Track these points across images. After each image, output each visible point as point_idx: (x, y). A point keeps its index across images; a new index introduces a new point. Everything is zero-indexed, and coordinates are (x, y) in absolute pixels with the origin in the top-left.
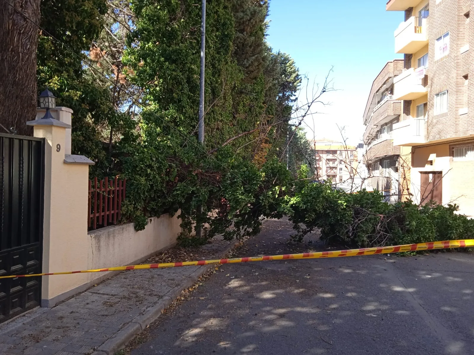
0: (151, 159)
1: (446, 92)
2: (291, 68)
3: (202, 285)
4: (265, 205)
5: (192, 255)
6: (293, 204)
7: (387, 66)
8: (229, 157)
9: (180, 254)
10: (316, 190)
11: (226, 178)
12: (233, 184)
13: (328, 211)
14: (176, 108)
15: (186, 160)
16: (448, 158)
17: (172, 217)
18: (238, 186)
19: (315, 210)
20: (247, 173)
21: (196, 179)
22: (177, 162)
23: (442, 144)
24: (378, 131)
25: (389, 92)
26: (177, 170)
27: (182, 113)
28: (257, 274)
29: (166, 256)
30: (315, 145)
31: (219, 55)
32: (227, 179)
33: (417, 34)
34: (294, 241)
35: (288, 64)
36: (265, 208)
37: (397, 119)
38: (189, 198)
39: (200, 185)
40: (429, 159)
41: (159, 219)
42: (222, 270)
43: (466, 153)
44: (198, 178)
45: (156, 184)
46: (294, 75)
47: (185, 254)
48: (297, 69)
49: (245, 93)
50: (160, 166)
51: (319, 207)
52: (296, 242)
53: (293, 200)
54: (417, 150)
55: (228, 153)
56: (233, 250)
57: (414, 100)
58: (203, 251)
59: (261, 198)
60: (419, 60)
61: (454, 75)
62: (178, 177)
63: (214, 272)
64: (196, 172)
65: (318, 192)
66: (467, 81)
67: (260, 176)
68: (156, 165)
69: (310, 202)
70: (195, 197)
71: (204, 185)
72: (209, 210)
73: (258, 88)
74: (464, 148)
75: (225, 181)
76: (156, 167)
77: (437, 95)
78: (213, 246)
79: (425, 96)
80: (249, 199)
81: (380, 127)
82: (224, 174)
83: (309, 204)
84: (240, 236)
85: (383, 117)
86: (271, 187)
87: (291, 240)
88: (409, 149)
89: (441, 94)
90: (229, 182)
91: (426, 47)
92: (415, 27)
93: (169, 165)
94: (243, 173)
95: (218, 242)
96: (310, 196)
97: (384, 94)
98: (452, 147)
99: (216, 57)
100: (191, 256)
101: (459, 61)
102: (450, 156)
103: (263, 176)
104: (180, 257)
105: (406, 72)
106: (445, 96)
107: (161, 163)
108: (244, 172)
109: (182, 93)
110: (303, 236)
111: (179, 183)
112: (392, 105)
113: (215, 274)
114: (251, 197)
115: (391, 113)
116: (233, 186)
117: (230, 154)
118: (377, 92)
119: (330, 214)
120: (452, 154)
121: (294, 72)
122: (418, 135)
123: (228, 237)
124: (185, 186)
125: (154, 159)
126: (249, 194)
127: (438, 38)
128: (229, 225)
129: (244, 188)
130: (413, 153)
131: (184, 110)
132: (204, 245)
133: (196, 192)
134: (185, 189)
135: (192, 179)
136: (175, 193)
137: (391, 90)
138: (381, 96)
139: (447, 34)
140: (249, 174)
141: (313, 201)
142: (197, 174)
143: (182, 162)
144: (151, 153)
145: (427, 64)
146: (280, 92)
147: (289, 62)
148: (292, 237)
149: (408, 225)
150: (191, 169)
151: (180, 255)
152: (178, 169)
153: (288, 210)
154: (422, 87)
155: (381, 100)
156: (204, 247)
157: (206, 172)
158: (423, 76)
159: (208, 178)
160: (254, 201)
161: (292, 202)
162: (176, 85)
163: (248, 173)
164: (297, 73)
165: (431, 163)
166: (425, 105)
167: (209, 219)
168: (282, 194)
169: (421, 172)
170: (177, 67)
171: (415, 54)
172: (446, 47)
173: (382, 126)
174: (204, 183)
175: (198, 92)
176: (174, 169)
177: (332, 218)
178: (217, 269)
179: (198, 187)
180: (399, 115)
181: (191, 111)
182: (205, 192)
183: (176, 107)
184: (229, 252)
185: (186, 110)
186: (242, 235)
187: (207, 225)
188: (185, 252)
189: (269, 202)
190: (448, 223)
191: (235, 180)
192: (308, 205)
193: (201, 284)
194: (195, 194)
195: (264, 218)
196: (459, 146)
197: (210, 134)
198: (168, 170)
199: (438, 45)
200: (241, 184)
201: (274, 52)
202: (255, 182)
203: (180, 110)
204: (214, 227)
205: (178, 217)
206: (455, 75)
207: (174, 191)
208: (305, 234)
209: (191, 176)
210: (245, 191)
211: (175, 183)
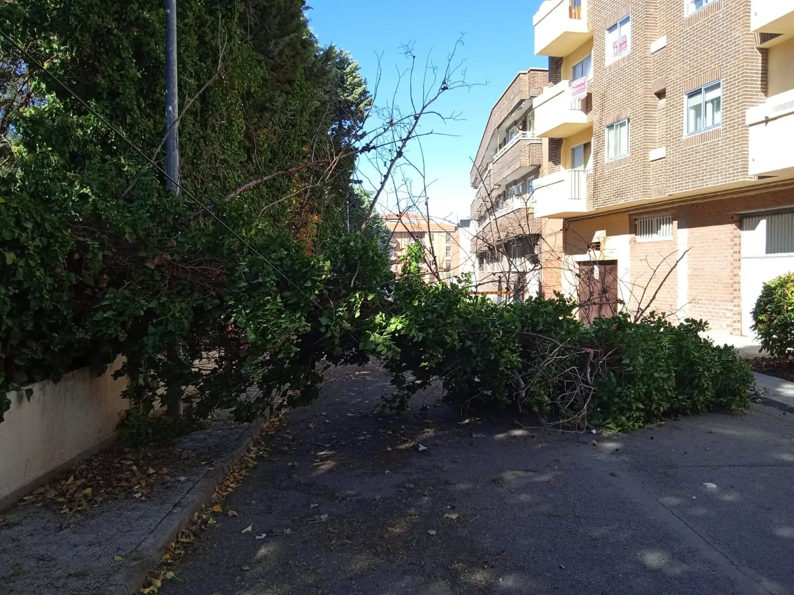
0: (18, 224)
1: (627, 120)
2: (354, 78)
3: (172, 580)
4: (333, 336)
5: (151, 471)
6: (396, 331)
7: (516, 81)
8: (243, 225)
9: (120, 471)
10: (444, 297)
11: (237, 274)
12: (253, 288)
13: (469, 343)
14: (108, 112)
15: (128, 230)
16: (627, 237)
17: (100, 375)
18: (268, 294)
19: (442, 344)
20: (287, 262)
21: (158, 278)
22: (104, 236)
23: (616, 213)
24: (499, 196)
25: (521, 127)
26: (104, 256)
27: (123, 123)
28: (324, 517)
29: (79, 483)
30: (426, 204)
31: (212, 18)
32: (240, 278)
33: (573, 20)
34: (391, 408)
35: (348, 70)
36: (333, 343)
37: (536, 171)
38: (138, 329)
39: (168, 296)
40: (595, 240)
41: (60, 386)
42: (231, 513)
43: (658, 228)
44: (163, 277)
45: (37, 295)
46: (359, 90)
47: (135, 468)
48: (363, 81)
49: (272, 110)
50: (50, 245)
51: (452, 337)
52: (394, 411)
53: (396, 324)
54: (573, 226)
55: (241, 215)
56: (257, 443)
57: (566, 138)
58: (185, 455)
59: (324, 321)
60: (574, 68)
61: (641, 91)
62: (108, 274)
63: (211, 521)
64: (156, 261)
65: (449, 301)
66: (664, 101)
67: (321, 269)
68: (37, 242)
69: (432, 327)
70: (155, 325)
71: (179, 293)
72: (197, 355)
73: (296, 104)
74: (656, 219)
75: (234, 282)
76: (37, 247)
77: (610, 127)
78: (210, 435)
79: (588, 130)
80: (297, 325)
81: (504, 189)
82: (230, 265)
83: (431, 331)
84: (271, 409)
85: (513, 168)
86: (346, 295)
87: (384, 407)
88: (559, 224)
89: (617, 126)
90: (244, 284)
91: (588, 43)
92: (570, 7)
93: (78, 242)
94: (278, 263)
95: (221, 423)
96: (432, 313)
97: (510, 131)
98: (633, 217)
99: (207, 21)
100: (149, 476)
101: (648, 66)
102: (631, 233)
103: (326, 268)
104: (120, 480)
105: (550, 90)
106: (624, 129)
107: (52, 236)
108: (281, 259)
109: (121, 75)
110: (409, 397)
111: (111, 290)
112: (527, 149)
113: (213, 526)
114: (300, 321)
115: (526, 162)
116: (255, 294)
117: (243, 220)
118: (498, 127)
119: (474, 350)
120: (633, 230)
121: (359, 85)
122: (577, 197)
123: (245, 414)
124: (127, 298)
125: (29, 225)
126: (295, 312)
127: (609, 26)
128: (246, 387)
129: (282, 298)
130: (565, 230)
131: (128, 117)
132: (187, 434)
133: (158, 312)
134: (127, 305)
135: (147, 278)
136: (99, 316)
137: (524, 123)
138: (505, 135)
139: (627, 20)
140: (293, 264)
141: (438, 323)
142: (157, 267)
143: (117, 237)
144: (16, 209)
145: (591, 74)
146: (334, 120)
147: (350, 66)
148: (386, 400)
149: (628, 365)
150: (142, 254)
151: (119, 476)
152: (106, 252)
153: (387, 347)
154: (582, 114)
155: (505, 142)
156: (187, 442)
157: (184, 261)
158: (584, 95)
159: (189, 277)
160: (309, 329)
161: (392, 328)
162: (105, 56)
163: (290, 262)
164: (364, 86)
165: (597, 246)
166: (587, 146)
167: (198, 375)
168: (368, 310)
169: (579, 263)
170: (105, 9)
171: (568, 57)
172: (625, 42)
173: (508, 186)
174: (180, 287)
175: (162, 80)
176: (96, 255)
177: (479, 359)
178: (217, 508)
179: (164, 299)
180: (539, 166)
181: (149, 123)
182: (181, 311)
183: (107, 107)
184: (249, 451)
185: (133, 118)
186: (275, 406)
187: (191, 389)
188: (136, 463)
189: (342, 329)
190: (692, 356)
191: (260, 280)
192: (428, 334)
193: (170, 575)
194: (157, 316)
195: (329, 366)
196: (647, 216)
197: (199, 186)
198: (76, 256)
199: (611, 38)
200: (275, 289)
201: (322, 44)
202: (309, 284)
203: (117, 116)
204: (210, 394)
205: (117, 375)
206: (644, 90)
207: (97, 310)
208: (414, 393)
209: (144, 273)
210: (286, 305)
211: (101, 289)
